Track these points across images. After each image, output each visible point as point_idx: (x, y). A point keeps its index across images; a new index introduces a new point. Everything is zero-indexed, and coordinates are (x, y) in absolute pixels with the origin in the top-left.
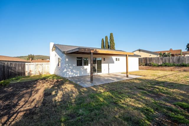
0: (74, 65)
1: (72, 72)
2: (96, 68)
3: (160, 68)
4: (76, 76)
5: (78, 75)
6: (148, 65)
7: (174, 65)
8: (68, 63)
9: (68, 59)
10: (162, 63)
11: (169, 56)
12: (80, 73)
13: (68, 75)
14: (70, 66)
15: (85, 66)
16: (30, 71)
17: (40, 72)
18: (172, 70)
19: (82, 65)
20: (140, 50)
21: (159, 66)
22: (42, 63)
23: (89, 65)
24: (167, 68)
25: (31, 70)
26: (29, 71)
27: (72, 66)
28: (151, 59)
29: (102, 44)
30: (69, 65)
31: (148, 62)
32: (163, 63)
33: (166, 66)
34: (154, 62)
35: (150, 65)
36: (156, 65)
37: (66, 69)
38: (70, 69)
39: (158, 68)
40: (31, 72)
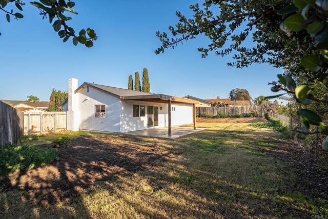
0: (130, 116)
1: (128, 125)
2: (153, 120)
3: (215, 120)
4: (133, 130)
5: (135, 129)
6: (203, 117)
7: (229, 116)
8: (124, 112)
9: (124, 108)
10: (216, 114)
11: (224, 106)
12: (137, 126)
13: (123, 129)
14: (126, 117)
15: (141, 117)
16: (33, 127)
17: (50, 129)
18: (227, 122)
19: (138, 116)
20: (188, 97)
21: (214, 117)
22: (53, 113)
23: (146, 115)
24: (223, 120)
25: (35, 125)
26: (31, 128)
27: (128, 116)
28: (204, 109)
29: (129, 83)
30: (124, 115)
31: (202, 113)
32: (218, 114)
33: (221, 117)
34: (208, 113)
35: (205, 117)
36: (211, 116)
37: (122, 121)
38: (125, 120)
39: (213, 120)
40: (34, 129)
